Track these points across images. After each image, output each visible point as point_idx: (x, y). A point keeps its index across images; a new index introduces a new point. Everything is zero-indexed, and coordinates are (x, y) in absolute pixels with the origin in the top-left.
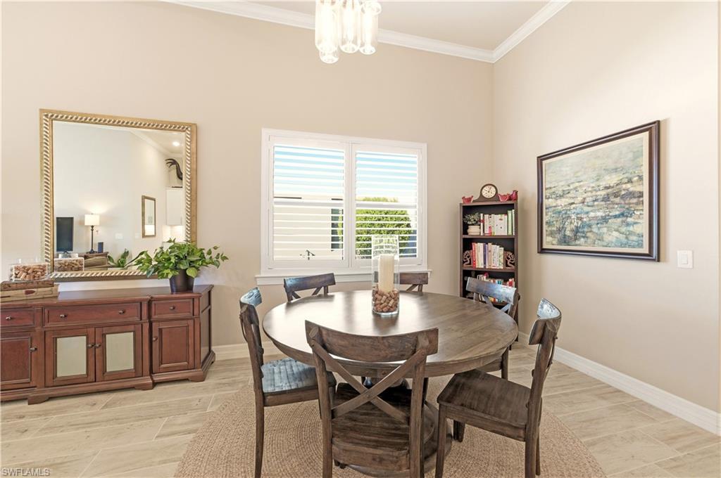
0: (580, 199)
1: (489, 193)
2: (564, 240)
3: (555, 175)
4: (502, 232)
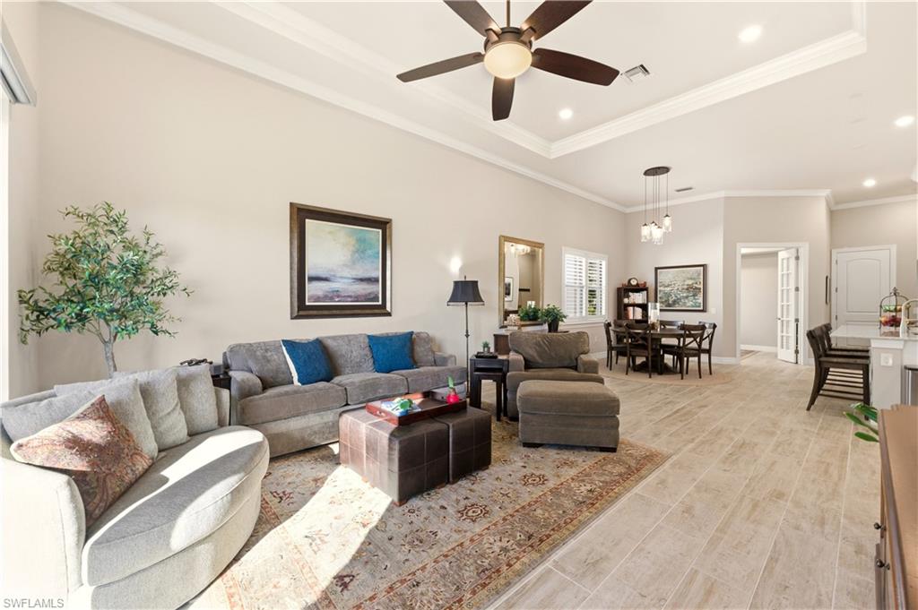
0: (676, 288)
1: (634, 282)
2: (669, 305)
3: (665, 277)
4: (640, 302)
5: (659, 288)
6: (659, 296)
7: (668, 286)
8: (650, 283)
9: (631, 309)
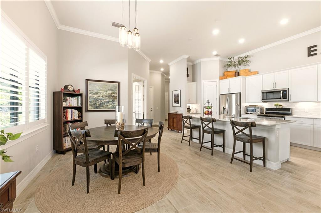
0: (101, 96)
1: (70, 89)
2: (96, 107)
3: (92, 87)
4: (76, 105)
5: (89, 95)
6: (89, 100)
7: (96, 94)
8: (83, 91)
9: (69, 111)
